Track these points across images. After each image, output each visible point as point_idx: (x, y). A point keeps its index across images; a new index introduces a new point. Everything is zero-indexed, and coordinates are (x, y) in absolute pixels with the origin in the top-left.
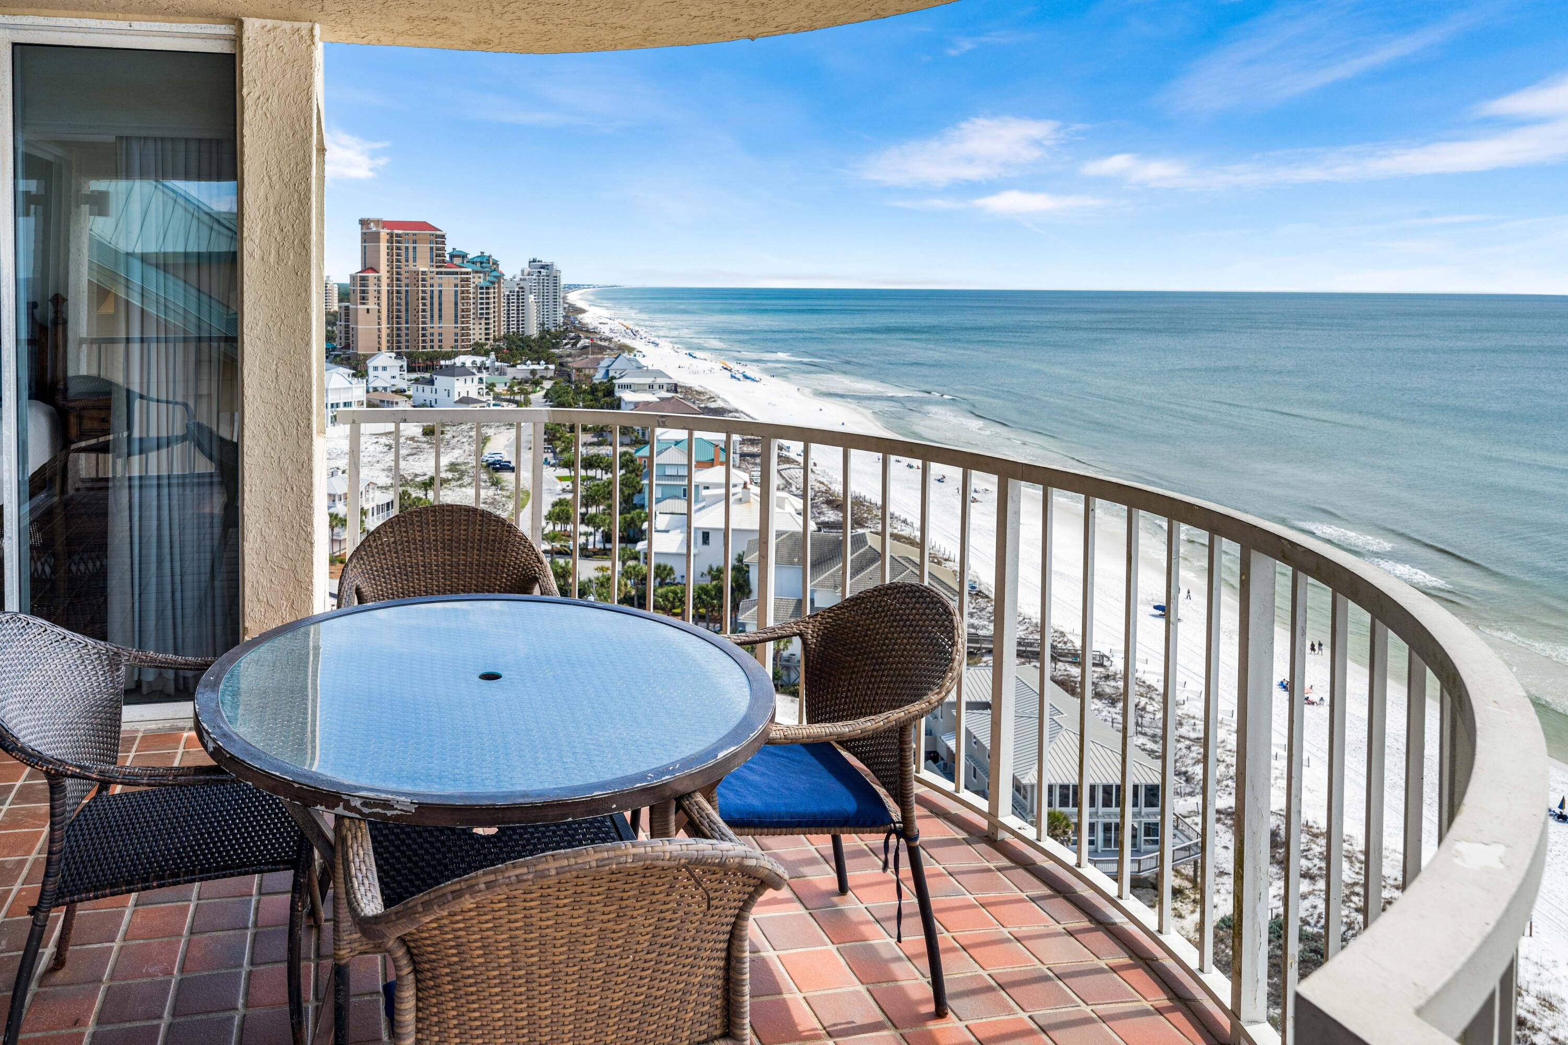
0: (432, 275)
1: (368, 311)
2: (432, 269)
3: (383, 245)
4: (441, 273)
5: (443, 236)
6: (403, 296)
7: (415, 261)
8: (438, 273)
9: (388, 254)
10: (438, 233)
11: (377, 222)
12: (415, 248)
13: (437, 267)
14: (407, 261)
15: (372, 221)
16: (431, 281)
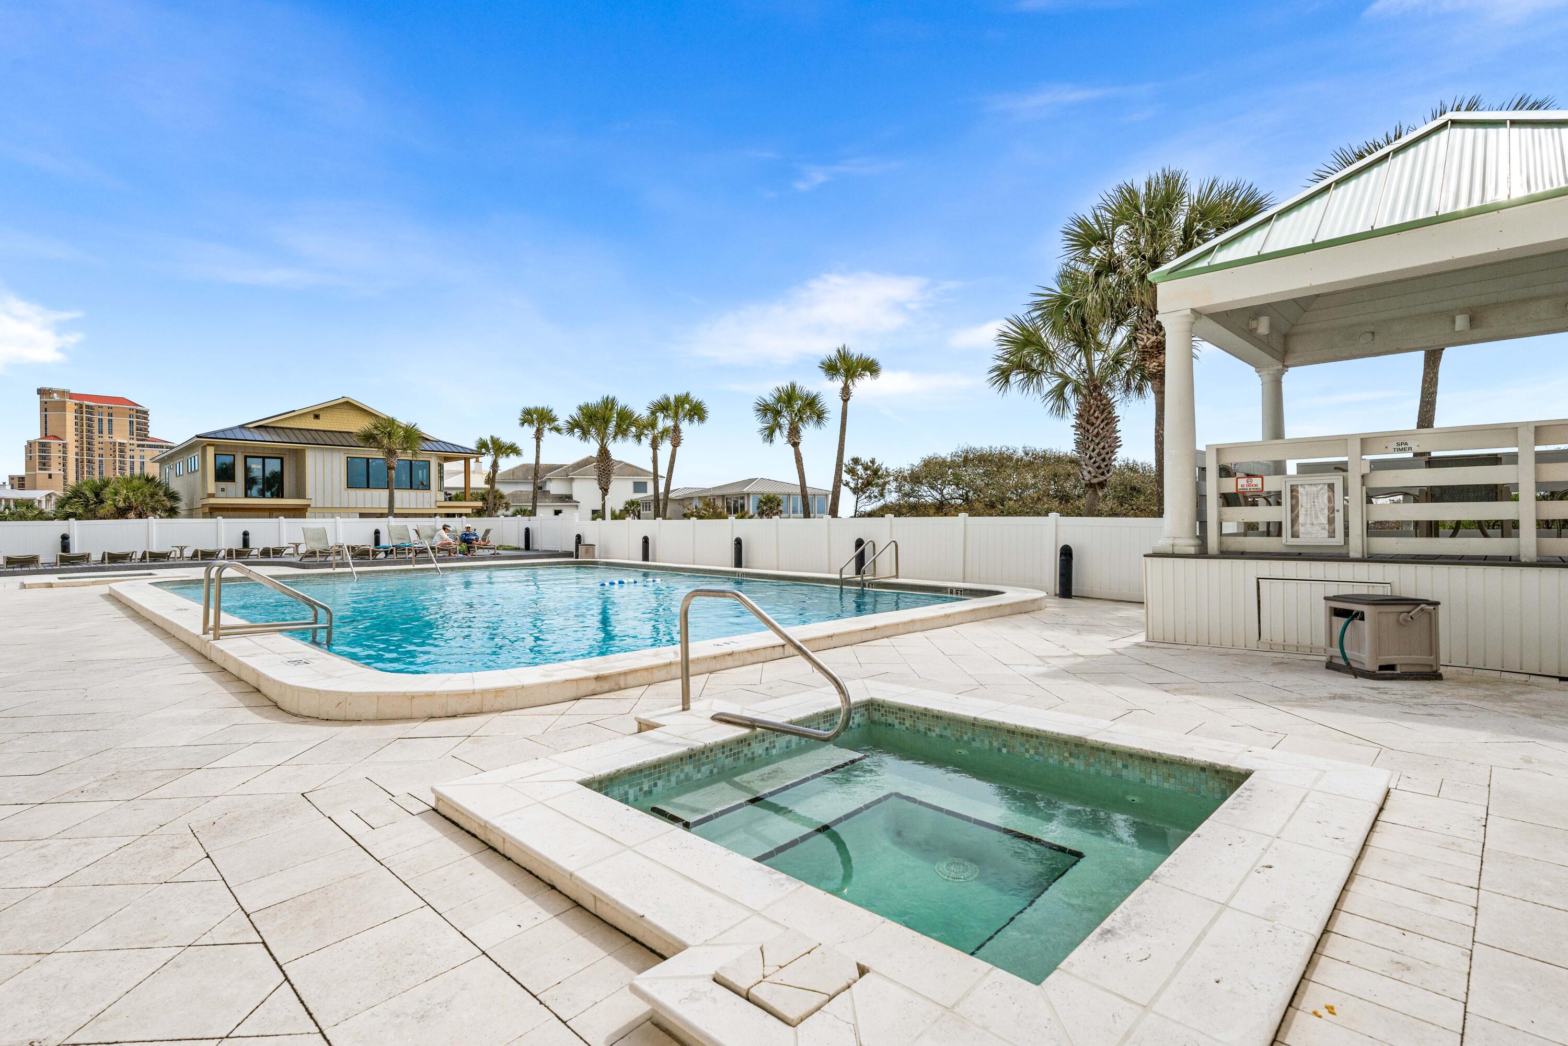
0: (132, 447)
1: (50, 476)
2: (132, 442)
3: (70, 416)
4: (143, 446)
5: (146, 413)
6: (96, 466)
7: (110, 432)
8: (139, 446)
9: (76, 424)
10: (139, 408)
11: (63, 393)
12: (110, 421)
13: (138, 440)
14: (101, 432)
15: (55, 392)
16: (132, 453)
